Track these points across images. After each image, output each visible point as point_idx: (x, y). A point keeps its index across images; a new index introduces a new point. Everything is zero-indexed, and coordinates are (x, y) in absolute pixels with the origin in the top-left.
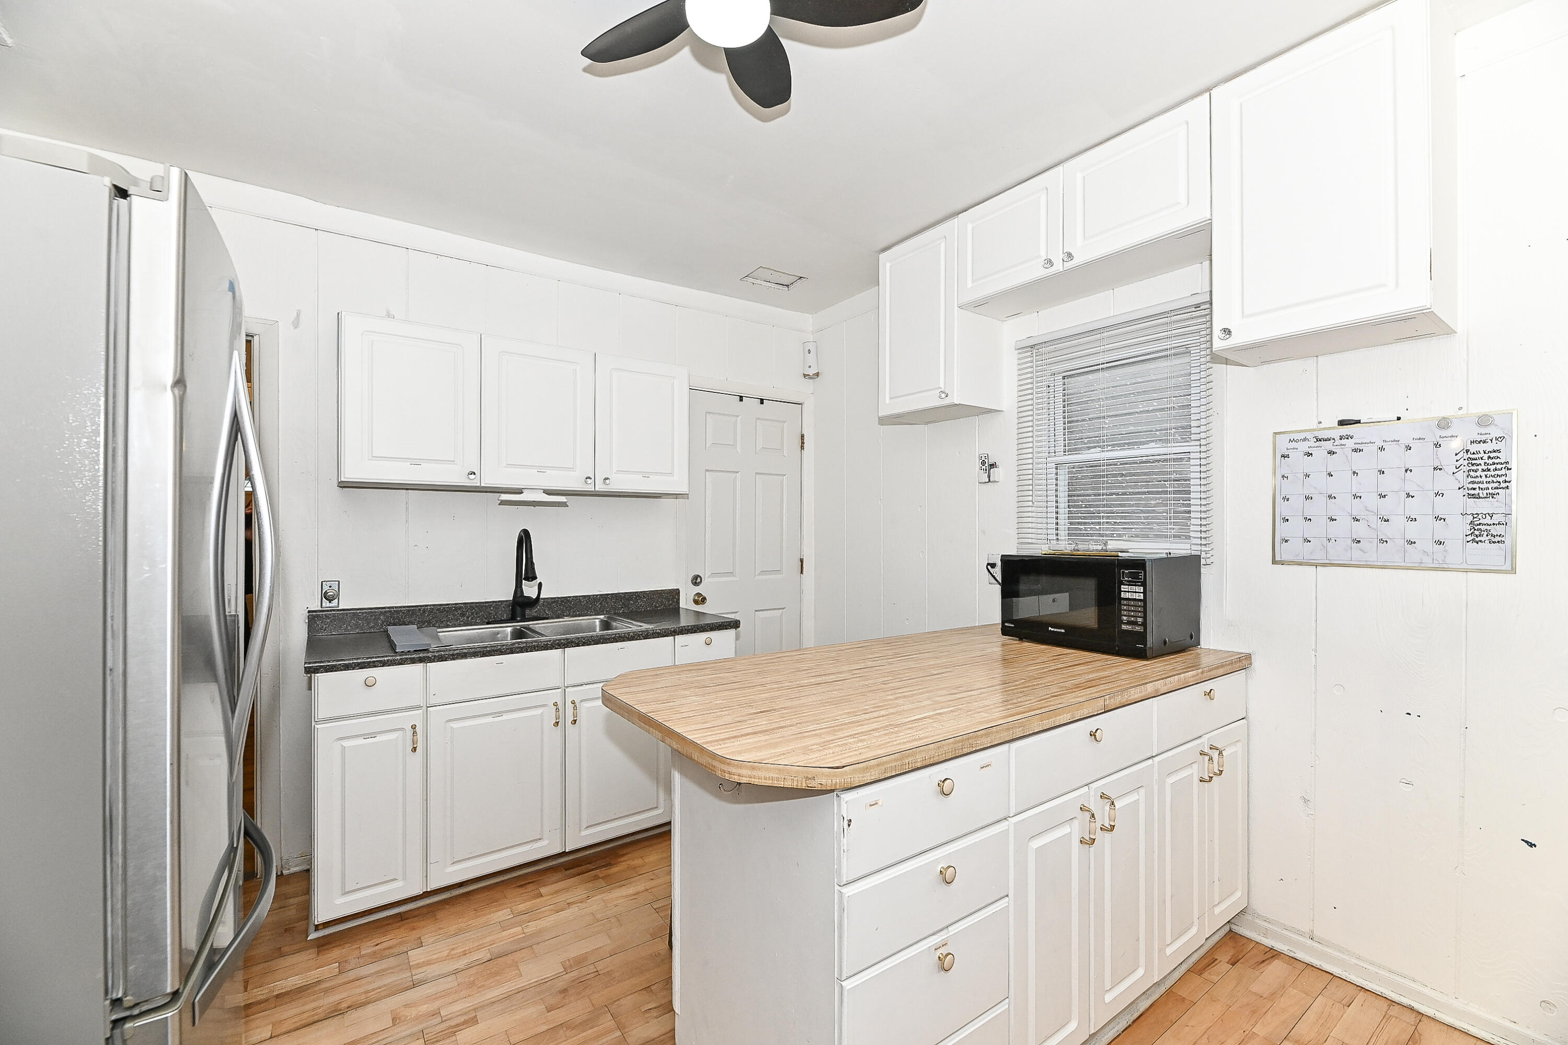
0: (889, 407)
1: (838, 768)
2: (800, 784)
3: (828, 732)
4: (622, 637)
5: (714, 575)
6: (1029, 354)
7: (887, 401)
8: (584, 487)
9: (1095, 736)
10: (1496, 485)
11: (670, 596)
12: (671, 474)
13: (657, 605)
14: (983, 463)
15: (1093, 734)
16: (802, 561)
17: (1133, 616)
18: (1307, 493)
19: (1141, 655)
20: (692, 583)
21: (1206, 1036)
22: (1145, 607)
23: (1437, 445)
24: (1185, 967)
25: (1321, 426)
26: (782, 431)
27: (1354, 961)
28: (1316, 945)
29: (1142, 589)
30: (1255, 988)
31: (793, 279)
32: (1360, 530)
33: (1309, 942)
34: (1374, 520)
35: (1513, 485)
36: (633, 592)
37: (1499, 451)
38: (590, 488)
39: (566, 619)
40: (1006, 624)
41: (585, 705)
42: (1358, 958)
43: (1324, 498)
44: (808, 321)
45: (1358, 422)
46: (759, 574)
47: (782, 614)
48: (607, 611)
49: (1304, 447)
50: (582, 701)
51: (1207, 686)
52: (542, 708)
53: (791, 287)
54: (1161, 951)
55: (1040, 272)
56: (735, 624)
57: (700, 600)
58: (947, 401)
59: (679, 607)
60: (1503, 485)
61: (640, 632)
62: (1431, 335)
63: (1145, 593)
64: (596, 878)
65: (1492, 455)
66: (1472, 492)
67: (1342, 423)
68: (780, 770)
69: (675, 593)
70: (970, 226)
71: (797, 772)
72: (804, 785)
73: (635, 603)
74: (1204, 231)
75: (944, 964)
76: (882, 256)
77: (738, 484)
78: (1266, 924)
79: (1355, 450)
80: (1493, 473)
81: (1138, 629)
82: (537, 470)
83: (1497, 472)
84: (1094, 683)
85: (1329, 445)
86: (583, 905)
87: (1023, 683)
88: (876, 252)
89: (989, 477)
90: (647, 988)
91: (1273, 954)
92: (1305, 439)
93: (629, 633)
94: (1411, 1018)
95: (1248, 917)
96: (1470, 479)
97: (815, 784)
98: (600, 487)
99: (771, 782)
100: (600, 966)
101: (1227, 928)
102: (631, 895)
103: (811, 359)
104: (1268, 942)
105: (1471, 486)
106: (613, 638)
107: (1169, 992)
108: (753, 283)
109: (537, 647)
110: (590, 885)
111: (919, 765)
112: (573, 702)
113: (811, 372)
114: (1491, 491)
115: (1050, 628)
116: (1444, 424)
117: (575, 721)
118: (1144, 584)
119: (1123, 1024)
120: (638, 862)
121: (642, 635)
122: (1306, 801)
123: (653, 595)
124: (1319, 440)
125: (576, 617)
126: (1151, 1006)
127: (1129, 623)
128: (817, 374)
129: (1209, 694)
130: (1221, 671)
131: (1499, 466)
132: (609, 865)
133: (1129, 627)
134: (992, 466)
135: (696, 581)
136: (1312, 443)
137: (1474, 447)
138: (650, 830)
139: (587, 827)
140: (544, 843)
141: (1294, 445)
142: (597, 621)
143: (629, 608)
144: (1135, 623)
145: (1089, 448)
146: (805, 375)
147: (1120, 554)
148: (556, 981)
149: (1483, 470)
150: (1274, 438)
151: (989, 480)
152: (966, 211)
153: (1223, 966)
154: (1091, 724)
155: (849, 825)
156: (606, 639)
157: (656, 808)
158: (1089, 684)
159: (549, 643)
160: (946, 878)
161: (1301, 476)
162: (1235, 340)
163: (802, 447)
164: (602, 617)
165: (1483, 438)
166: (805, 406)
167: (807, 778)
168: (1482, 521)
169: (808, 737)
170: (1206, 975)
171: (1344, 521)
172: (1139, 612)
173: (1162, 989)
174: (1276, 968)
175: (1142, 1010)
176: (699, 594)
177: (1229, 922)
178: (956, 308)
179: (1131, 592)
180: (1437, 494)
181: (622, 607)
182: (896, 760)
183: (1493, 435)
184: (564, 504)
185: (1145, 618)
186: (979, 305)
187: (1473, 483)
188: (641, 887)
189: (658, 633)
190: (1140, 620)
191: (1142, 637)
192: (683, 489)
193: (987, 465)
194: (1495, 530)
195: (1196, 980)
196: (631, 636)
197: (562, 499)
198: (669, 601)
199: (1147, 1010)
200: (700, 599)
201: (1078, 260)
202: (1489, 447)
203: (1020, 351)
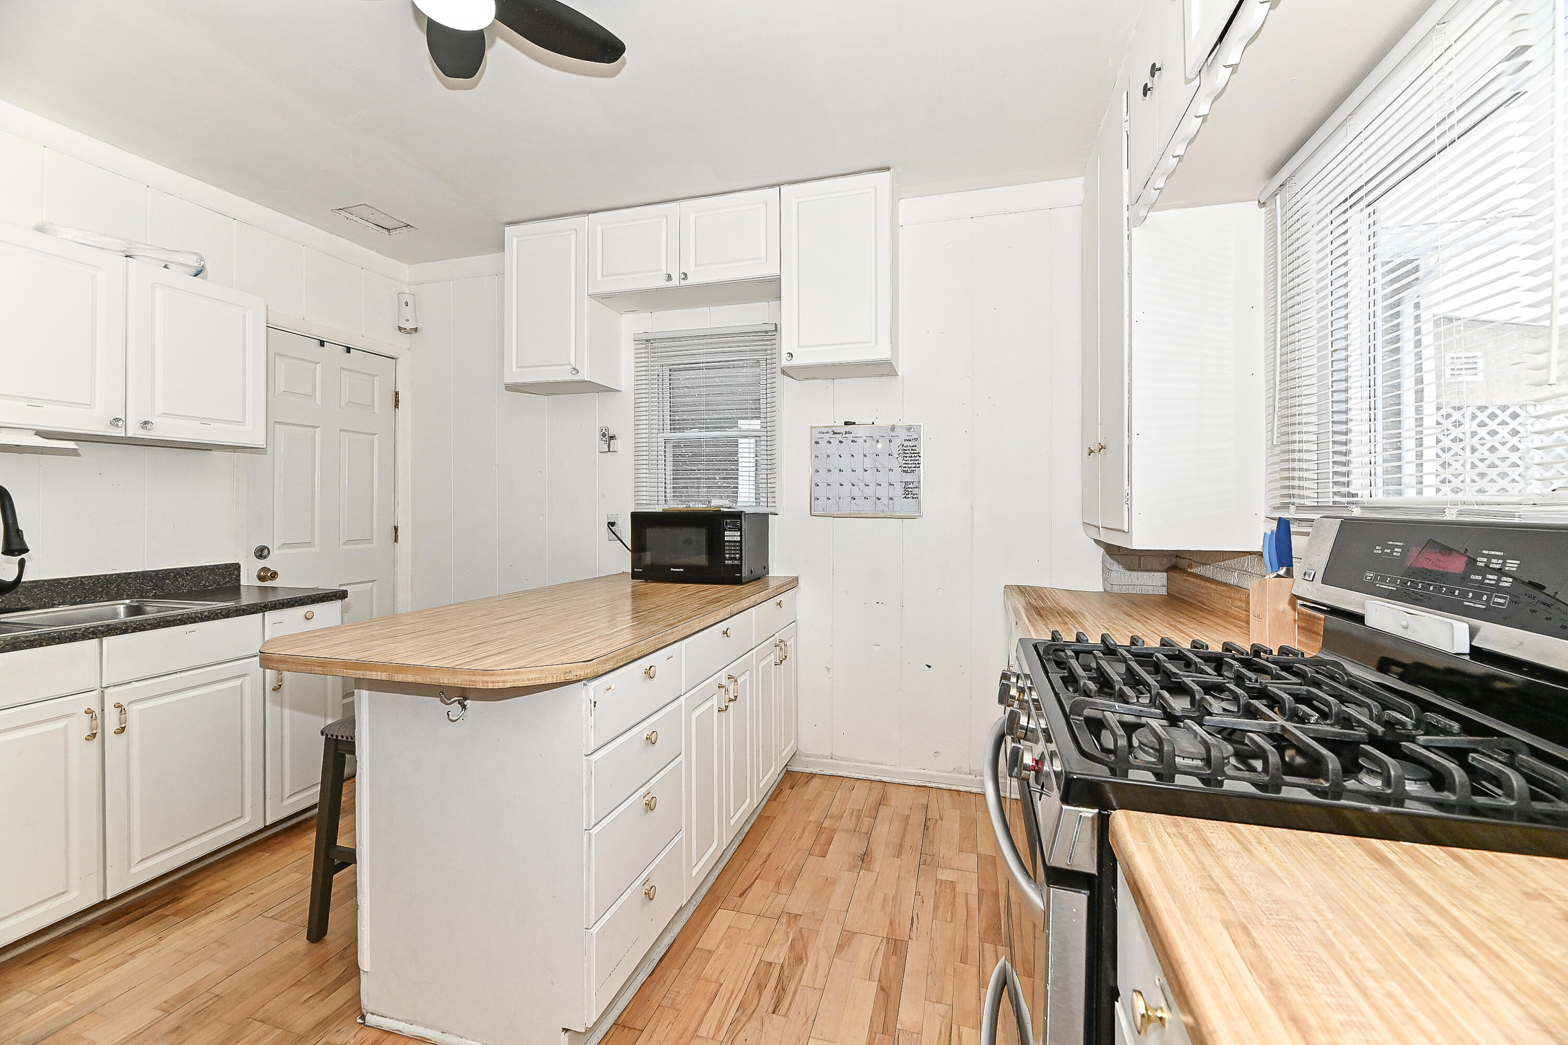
0: (514, 375)
1: (589, 661)
2: (559, 679)
3: (557, 646)
4: (192, 618)
5: (285, 545)
6: (644, 346)
7: (514, 369)
8: (107, 430)
9: (727, 634)
10: (914, 465)
11: (226, 572)
12: (242, 423)
13: (207, 584)
14: (604, 435)
15: (725, 633)
16: (396, 529)
17: (733, 554)
18: (828, 467)
19: (738, 581)
20: (256, 556)
21: (785, 832)
22: (741, 546)
23: (890, 441)
24: (766, 798)
25: (835, 424)
26: (373, 384)
27: (853, 764)
28: (834, 761)
29: (739, 533)
30: (806, 797)
31: (397, 224)
32: (855, 492)
33: (830, 761)
34: (862, 486)
35: (921, 466)
36: (171, 570)
37: (916, 446)
38: (118, 432)
39: (61, 608)
40: (636, 570)
41: (136, 707)
42: (856, 761)
43: (838, 471)
44: (406, 272)
45: (854, 423)
46: (344, 544)
47: (372, 588)
48: (128, 595)
49: (827, 437)
50: (130, 703)
51: (777, 599)
52: (65, 719)
53: (393, 232)
54: (758, 785)
55: (662, 283)
56: (341, 595)
57: (267, 575)
58: (577, 378)
59: (240, 585)
60: (918, 466)
61: (218, 610)
62: (888, 375)
63: (741, 536)
64: (163, 917)
65: (913, 448)
66: (905, 469)
67: (846, 423)
68: (542, 670)
69: (237, 567)
70: (599, 228)
71: (556, 669)
72: (562, 678)
73: (173, 583)
74: (776, 281)
75: (650, 807)
76: (508, 229)
77: (318, 443)
78: (807, 758)
79: (852, 441)
80: (913, 459)
81: (736, 562)
82: (26, 404)
83: (915, 458)
84: (720, 599)
85: (839, 437)
86: (158, 947)
87: (673, 605)
88: (501, 223)
89: (609, 448)
90: (298, 983)
91: (812, 776)
92: (828, 432)
93: (202, 613)
94: (881, 786)
95: (798, 757)
96: (904, 462)
97: (571, 677)
98: (134, 431)
99: (533, 681)
100: (218, 990)
101: (785, 769)
102: (227, 917)
103: (408, 312)
104: (808, 770)
105: (904, 466)
106: (179, 620)
107: (760, 817)
108: (348, 218)
109: (58, 638)
110: (157, 926)
111: (636, 656)
112: (118, 706)
113: (408, 326)
114: (912, 469)
115: (672, 569)
116: (893, 428)
117: (123, 729)
118: (740, 530)
119: (737, 843)
120: (221, 884)
121: (220, 613)
122: (828, 669)
123: (201, 571)
124: (835, 433)
125: (76, 604)
126: (751, 827)
127: (731, 559)
128: (416, 330)
129: (779, 604)
130: (785, 588)
131: (916, 455)
132: (176, 900)
133: (730, 562)
134: (612, 438)
135: (261, 553)
136: (831, 435)
137: (906, 444)
138: (224, 850)
139: (142, 860)
140: (73, 895)
141: (822, 435)
142: (122, 606)
143: (163, 590)
144: (735, 559)
145: (691, 428)
146: (400, 329)
147: (722, 509)
148: (156, 1026)
149: (909, 457)
150: (811, 430)
151: (609, 450)
152: (595, 213)
153: (787, 791)
154: (722, 626)
155: (595, 706)
156: (168, 622)
157: (241, 817)
158: (716, 600)
159: (78, 632)
160: (651, 740)
161: (825, 456)
162: (796, 362)
163: (396, 406)
164: (128, 601)
165: (910, 438)
166: (400, 362)
167: (565, 673)
168: (909, 486)
169: (545, 650)
170: (778, 800)
171: (847, 486)
172: (737, 550)
173: (756, 816)
174: (815, 782)
175: (746, 831)
176: (265, 569)
177: (786, 765)
178: (587, 296)
179: (731, 536)
180: (890, 470)
181: (152, 589)
182: (623, 653)
183: (913, 437)
184: (73, 452)
185: (741, 554)
186: (606, 298)
187: (905, 464)
188: (240, 904)
189: (243, 610)
190: (738, 556)
191: (739, 568)
192: (260, 442)
193: (607, 437)
194: (914, 492)
195: (774, 804)
196: (206, 616)
197: (71, 445)
198: (224, 579)
199: (749, 831)
200: (269, 575)
201: (691, 280)
202: (912, 443)
203: (636, 342)
